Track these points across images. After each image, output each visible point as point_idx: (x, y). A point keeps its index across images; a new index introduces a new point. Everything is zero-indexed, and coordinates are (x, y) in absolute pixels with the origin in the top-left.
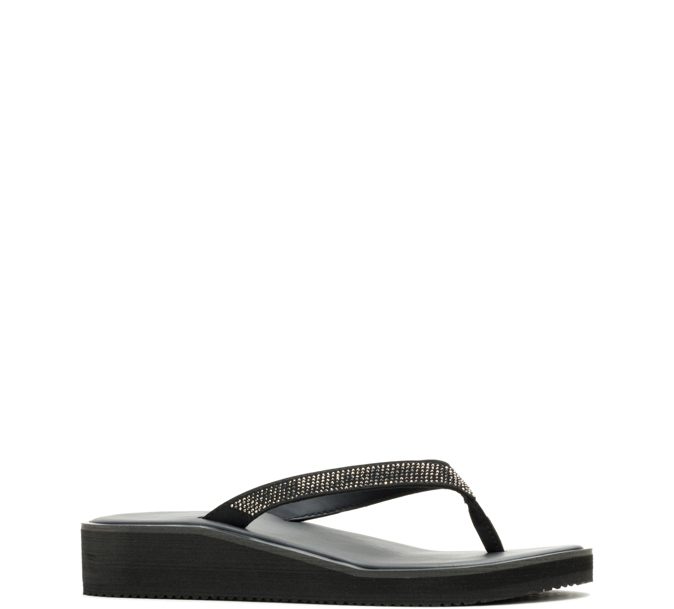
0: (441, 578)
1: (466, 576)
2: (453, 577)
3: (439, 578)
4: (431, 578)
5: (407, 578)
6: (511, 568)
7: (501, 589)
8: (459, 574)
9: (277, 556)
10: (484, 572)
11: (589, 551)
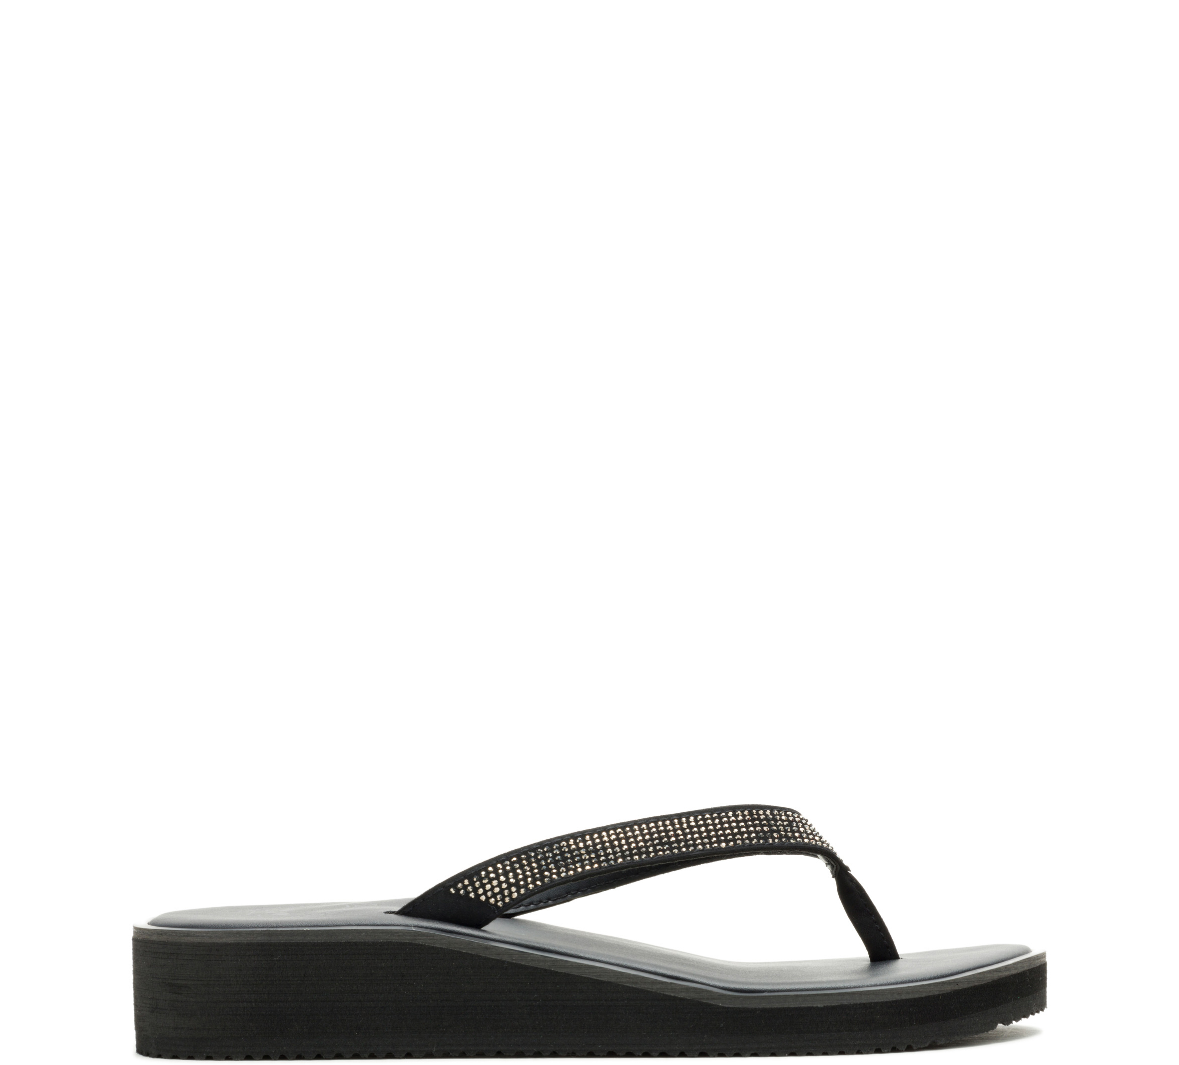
0: (876, 1003)
1: (915, 999)
2: (896, 1001)
3: (873, 1004)
4: (860, 1004)
5: (819, 1006)
6: (976, 984)
7: (963, 1020)
8: (904, 997)
9: (567, 975)
10: (941, 993)
11: (1042, 958)
